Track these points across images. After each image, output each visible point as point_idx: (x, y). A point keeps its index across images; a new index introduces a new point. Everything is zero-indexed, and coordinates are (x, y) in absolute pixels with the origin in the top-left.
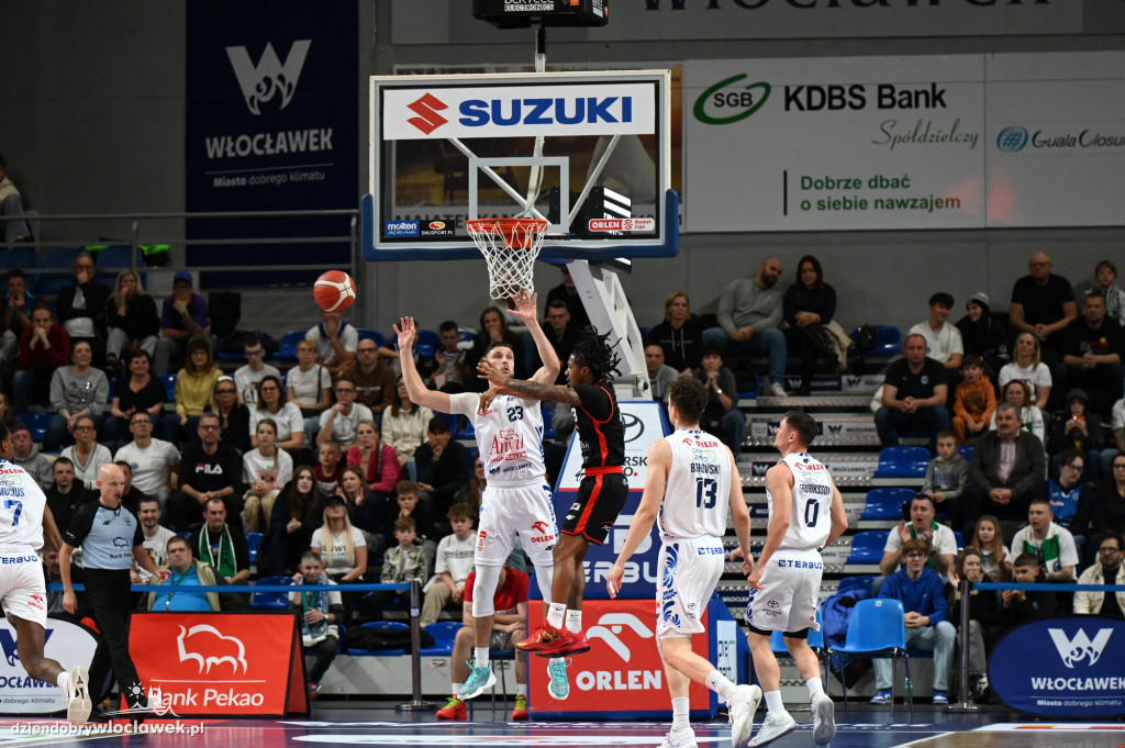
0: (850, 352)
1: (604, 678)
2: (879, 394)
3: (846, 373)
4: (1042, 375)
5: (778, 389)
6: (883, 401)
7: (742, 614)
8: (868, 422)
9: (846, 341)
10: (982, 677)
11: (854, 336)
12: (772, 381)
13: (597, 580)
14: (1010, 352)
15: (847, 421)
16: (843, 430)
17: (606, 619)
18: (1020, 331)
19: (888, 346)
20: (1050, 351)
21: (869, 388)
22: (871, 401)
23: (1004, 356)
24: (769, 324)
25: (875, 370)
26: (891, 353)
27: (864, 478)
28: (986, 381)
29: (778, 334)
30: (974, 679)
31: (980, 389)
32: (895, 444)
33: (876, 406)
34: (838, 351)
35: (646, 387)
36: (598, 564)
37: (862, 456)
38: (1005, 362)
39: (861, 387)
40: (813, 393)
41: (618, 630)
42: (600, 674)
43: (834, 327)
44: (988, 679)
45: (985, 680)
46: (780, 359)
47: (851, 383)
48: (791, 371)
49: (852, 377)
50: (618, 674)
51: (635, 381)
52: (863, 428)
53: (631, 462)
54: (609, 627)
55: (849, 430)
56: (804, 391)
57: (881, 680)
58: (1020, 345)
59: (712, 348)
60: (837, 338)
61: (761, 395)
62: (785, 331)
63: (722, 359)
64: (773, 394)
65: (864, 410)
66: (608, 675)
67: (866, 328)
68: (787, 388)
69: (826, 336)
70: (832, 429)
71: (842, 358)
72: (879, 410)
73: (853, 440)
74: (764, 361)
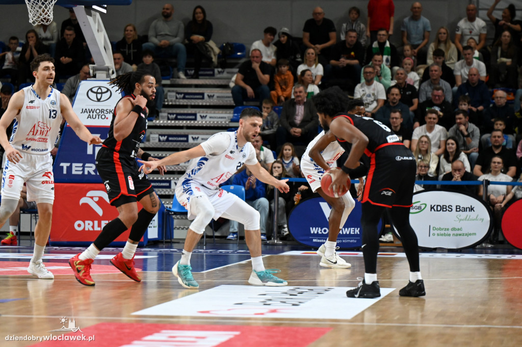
0: (219, 57)
1: (89, 224)
2: (234, 78)
3: (217, 67)
4: (318, 70)
5: (182, 75)
6: (236, 82)
7: (161, 192)
8: (228, 93)
9: (217, 50)
10: (284, 228)
11: (221, 48)
12: (179, 70)
13: (86, 173)
14: (302, 57)
15: (217, 92)
16: (215, 97)
17: (90, 193)
18: (307, 47)
19: (239, 54)
20: (323, 58)
21: (229, 75)
22: (229, 82)
23: (299, 60)
24: (177, 41)
25: (232, 66)
26: (240, 57)
27: (225, 122)
28: (290, 73)
29: (182, 46)
30: (281, 227)
31: (286, 77)
32: (242, 105)
33: (232, 85)
34: (213, 56)
35: (113, 73)
36: (87, 165)
37: (224, 111)
38: (299, 63)
39: (225, 75)
40: (200, 77)
41: (97, 199)
42: (87, 222)
43: (211, 43)
44: (288, 229)
45: (286, 229)
46: (183, 59)
47: (219, 72)
48: (188, 65)
49: (220, 70)
50: (96, 222)
51: (107, 69)
52: (226, 96)
53: (105, 112)
54: (92, 198)
55: (218, 97)
56: (196, 76)
57: (233, 227)
58: (308, 55)
59: (148, 52)
60: (212, 49)
61: (173, 77)
62: (186, 45)
63: (153, 57)
64: (179, 78)
65: (226, 87)
66: (91, 223)
67: (228, 44)
68: (186, 75)
69: (206, 48)
70: (209, 97)
71: (215, 59)
72: (234, 87)
73: (220, 103)
74: (174, 61)
